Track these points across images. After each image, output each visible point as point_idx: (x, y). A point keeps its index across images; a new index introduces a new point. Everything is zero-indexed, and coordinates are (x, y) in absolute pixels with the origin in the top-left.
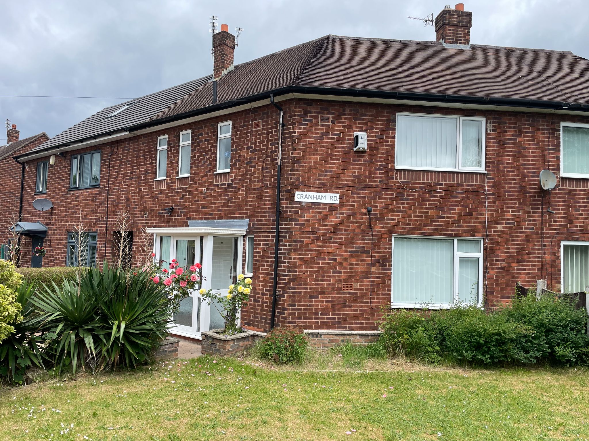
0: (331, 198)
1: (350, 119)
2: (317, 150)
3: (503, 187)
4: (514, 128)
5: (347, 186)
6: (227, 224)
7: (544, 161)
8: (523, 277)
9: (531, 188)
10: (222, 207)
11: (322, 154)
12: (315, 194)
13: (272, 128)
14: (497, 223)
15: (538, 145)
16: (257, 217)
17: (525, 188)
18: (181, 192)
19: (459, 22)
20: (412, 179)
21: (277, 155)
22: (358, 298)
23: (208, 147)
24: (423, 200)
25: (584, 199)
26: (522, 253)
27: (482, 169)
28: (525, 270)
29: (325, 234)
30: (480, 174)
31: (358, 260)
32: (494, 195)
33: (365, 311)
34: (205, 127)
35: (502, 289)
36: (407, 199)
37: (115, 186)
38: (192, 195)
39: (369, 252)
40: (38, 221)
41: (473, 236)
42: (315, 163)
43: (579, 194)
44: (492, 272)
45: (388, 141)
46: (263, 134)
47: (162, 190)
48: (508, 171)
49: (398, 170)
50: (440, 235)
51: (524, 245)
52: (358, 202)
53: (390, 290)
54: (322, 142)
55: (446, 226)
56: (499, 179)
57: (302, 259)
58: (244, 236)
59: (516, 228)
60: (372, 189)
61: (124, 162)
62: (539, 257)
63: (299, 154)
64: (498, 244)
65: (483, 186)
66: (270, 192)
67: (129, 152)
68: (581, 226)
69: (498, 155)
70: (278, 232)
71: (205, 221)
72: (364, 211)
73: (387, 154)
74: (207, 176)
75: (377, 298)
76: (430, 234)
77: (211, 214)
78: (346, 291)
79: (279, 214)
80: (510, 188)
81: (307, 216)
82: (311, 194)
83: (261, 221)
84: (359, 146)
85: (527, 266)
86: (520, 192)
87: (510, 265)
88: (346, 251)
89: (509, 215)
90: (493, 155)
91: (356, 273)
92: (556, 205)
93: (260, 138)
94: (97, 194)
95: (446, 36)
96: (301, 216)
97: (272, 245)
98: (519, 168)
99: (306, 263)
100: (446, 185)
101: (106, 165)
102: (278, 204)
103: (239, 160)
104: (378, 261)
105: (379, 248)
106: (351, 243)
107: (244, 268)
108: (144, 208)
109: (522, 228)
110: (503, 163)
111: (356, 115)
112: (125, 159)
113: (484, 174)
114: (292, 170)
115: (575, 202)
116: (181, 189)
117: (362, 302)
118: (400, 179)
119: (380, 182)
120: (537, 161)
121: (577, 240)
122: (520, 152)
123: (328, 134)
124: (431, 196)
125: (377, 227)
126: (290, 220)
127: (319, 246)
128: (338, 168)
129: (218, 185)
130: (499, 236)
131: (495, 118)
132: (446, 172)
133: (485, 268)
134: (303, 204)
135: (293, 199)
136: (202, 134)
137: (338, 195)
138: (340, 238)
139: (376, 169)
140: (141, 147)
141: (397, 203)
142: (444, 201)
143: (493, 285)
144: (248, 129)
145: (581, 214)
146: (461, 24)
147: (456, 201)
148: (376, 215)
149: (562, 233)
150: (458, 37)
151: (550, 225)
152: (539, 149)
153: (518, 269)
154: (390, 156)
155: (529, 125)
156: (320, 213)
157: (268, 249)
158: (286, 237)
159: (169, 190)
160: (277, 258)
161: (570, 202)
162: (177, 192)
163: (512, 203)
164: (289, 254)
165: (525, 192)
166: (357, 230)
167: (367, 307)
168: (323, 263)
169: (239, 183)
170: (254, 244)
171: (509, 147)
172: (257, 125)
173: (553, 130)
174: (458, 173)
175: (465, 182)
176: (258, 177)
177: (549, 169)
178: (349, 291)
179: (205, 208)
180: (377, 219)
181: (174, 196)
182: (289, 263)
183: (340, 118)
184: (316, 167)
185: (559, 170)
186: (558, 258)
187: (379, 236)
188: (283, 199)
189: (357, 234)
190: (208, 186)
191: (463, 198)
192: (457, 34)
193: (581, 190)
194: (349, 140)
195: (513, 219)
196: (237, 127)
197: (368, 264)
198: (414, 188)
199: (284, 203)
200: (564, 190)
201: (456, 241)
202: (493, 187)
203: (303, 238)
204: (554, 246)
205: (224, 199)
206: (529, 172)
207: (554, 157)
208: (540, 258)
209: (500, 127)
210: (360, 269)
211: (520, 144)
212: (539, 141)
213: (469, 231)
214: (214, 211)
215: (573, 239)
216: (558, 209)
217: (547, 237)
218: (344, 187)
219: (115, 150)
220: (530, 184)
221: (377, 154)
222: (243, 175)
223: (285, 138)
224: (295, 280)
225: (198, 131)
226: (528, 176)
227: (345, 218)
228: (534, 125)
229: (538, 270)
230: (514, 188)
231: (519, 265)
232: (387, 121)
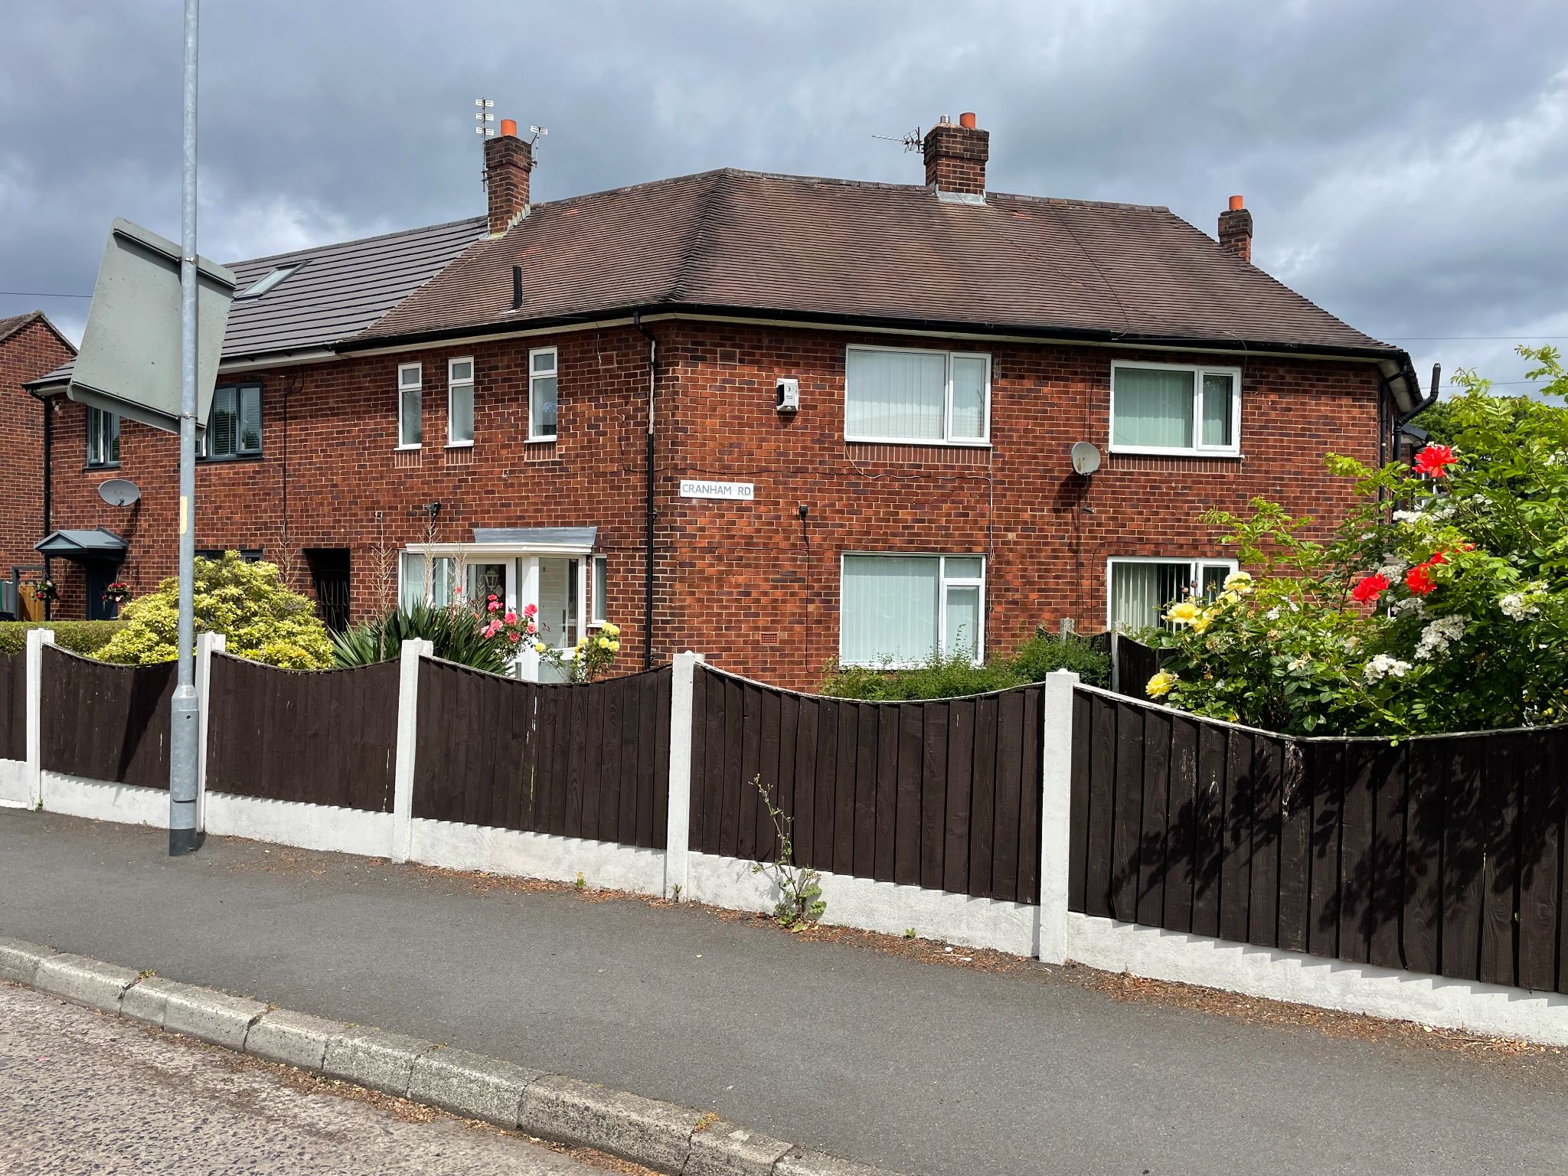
0: (741, 490)
1: (770, 356)
2: (714, 410)
3: (1017, 470)
4: (1037, 371)
5: (767, 470)
6: (555, 534)
7: (1084, 426)
8: (1047, 615)
9: (1061, 471)
10: (543, 504)
11: (723, 417)
12: (714, 484)
13: (635, 368)
14: (1007, 530)
15: (1075, 399)
16: (613, 522)
17: (1052, 471)
18: (455, 475)
19: (965, 150)
20: (873, 459)
21: (648, 416)
22: (786, 656)
23: (509, 393)
24: (890, 493)
25: (1145, 487)
26: (1047, 577)
27: (985, 441)
28: (1050, 604)
29: (732, 551)
30: (982, 449)
31: (785, 594)
32: (1003, 483)
33: (798, 676)
34: (503, 354)
35: (1014, 635)
36: (864, 492)
37: (301, 458)
38: (480, 480)
39: (803, 580)
40: (100, 528)
41: (970, 550)
42: (713, 431)
43: (1138, 481)
44: (998, 608)
45: (833, 394)
46: (620, 376)
47: (413, 470)
48: (1026, 444)
49: (849, 444)
50: (918, 549)
51: (1049, 564)
52: (786, 497)
53: (837, 642)
54: (723, 396)
55: (926, 535)
56: (1011, 456)
57: (693, 593)
58: (588, 557)
59: (1038, 537)
60: (807, 475)
61: (322, 409)
62: (1072, 584)
63: (685, 415)
64: (1008, 563)
65: (986, 468)
66: (636, 480)
67: (333, 391)
68: (1139, 533)
69: (1010, 417)
70: (651, 550)
71: (509, 529)
72: (795, 512)
73: (832, 415)
74: (510, 446)
75: (817, 656)
76: (901, 549)
77: (520, 518)
78: (766, 645)
79: (650, 519)
80: (1029, 470)
81: (701, 521)
82: (706, 483)
83: (619, 529)
84: (785, 403)
85: (1053, 597)
86: (1044, 477)
87: (1027, 597)
88: (766, 580)
89: (1027, 516)
90: (1003, 416)
91: (783, 615)
92: (1100, 499)
93: (613, 384)
94: (258, 472)
95: (942, 176)
96: (690, 523)
97: (640, 571)
98: (1044, 438)
99: (700, 600)
100: (927, 467)
101: (275, 414)
102: (649, 501)
103: (575, 422)
104: (819, 594)
105: (820, 573)
106: (774, 566)
107: (588, 612)
108: (373, 503)
109: (1046, 537)
110: (1018, 431)
111: (780, 349)
112: (322, 404)
113: (988, 449)
114: (673, 444)
115: (1131, 493)
116: (455, 468)
117: (792, 662)
118: (853, 458)
119: (821, 463)
120: (1072, 426)
121: (1133, 554)
122: (1045, 412)
123: (734, 382)
124: (903, 487)
125: (816, 538)
126: (672, 529)
127: (721, 572)
128: (751, 440)
129: (533, 464)
130: (1011, 550)
131: (1006, 355)
132: (927, 446)
133: (987, 602)
134: (694, 502)
135: (677, 493)
136: (497, 368)
137: (751, 486)
138: (756, 559)
139: (814, 441)
140: (359, 382)
141: (848, 499)
142: (923, 494)
143: (999, 629)
144: (590, 365)
145: (1141, 513)
146: (968, 155)
147: (943, 495)
148: (814, 518)
149: (1110, 544)
150: (963, 179)
151: (1090, 531)
152: (1077, 406)
153: (1039, 604)
154: (836, 419)
155: (1060, 366)
156: (722, 516)
157: (634, 578)
158: (665, 557)
159: (430, 469)
160: (650, 593)
161: (1123, 493)
162: (448, 475)
163: (1031, 496)
164: (671, 586)
165: (1052, 478)
166: (783, 545)
167: (801, 670)
168: (728, 601)
169: (574, 462)
170: (606, 571)
171: (1027, 404)
172: (608, 360)
173: (1099, 374)
174: (946, 447)
175: (957, 462)
176: (613, 452)
177: (1090, 440)
178: (771, 645)
179: (509, 505)
180: (816, 526)
181: (442, 481)
182: (671, 600)
183: (753, 355)
184: (713, 439)
185: (1107, 441)
186: (1103, 584)
187: (819, 554)
188: (659, 493)
189: (783, 551)
190: (513, 465)
191: (954, 489)
192: (961, 173)
193: (1140, 474)
194: (768, 391)
195: (1033, 523)
196: (567, 360)
197: (801, 600)
198: (876, 473)
199: (659, 500)
200: (1114, 473)
201: (942, 561)
202: (1003, 469)
203: (695, 558)
204: (1097, 565)
205: (547, 490)
206: (1059, 445)
207: (1099, 420)
208: (1075, 585)
209: (1013, 370)
210: (790, 608)
211: (1046, 398)
212: (1075, 393)
213: (963, 543)
214: (527, 511)
215: (1126, 554)
216: (1105, 505)
217: (1086, 551)
218: (762, 471)
219: (297, 385)
220: (1060, 465)
221: (815, 415)
222: (583, 448)
223: (662, 387)
224: (683, 628)
225: (489, 362)
226: (1057, 452)
227: (764, 524)
228: (1067, 366)
229: (1071, 604)
230: (1035, 470)
231: (1041, 597)
232: (831, 359)
